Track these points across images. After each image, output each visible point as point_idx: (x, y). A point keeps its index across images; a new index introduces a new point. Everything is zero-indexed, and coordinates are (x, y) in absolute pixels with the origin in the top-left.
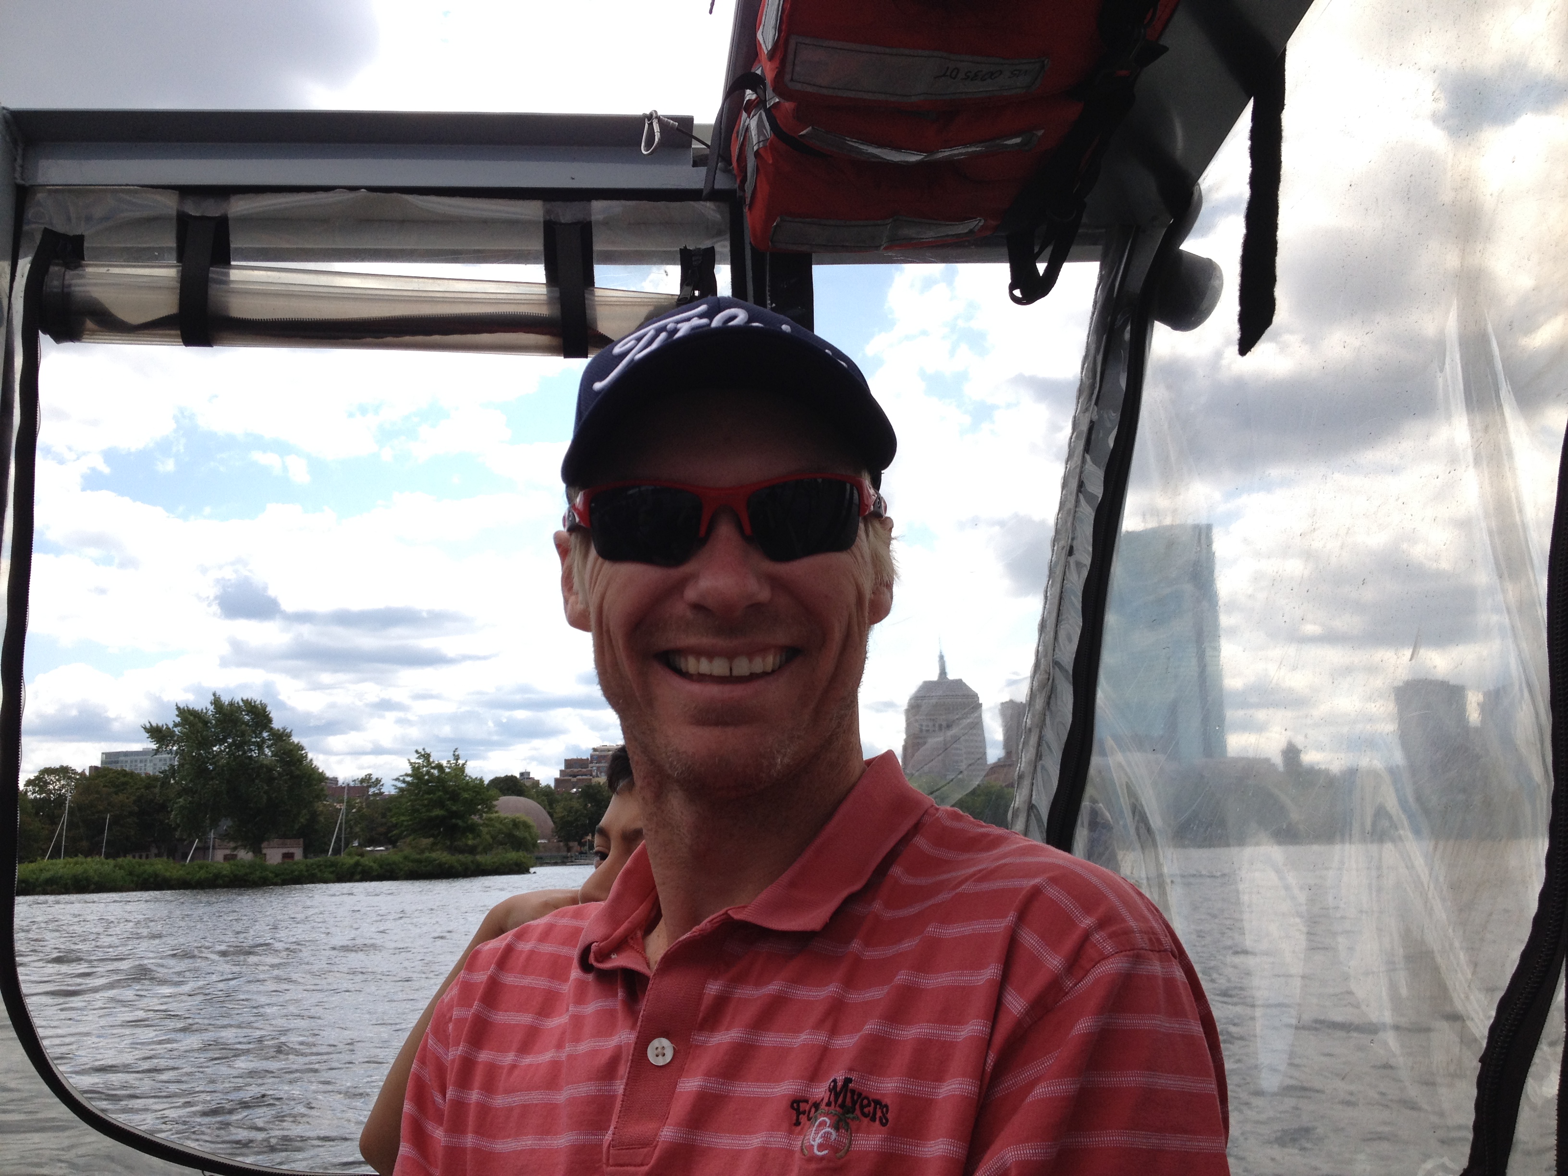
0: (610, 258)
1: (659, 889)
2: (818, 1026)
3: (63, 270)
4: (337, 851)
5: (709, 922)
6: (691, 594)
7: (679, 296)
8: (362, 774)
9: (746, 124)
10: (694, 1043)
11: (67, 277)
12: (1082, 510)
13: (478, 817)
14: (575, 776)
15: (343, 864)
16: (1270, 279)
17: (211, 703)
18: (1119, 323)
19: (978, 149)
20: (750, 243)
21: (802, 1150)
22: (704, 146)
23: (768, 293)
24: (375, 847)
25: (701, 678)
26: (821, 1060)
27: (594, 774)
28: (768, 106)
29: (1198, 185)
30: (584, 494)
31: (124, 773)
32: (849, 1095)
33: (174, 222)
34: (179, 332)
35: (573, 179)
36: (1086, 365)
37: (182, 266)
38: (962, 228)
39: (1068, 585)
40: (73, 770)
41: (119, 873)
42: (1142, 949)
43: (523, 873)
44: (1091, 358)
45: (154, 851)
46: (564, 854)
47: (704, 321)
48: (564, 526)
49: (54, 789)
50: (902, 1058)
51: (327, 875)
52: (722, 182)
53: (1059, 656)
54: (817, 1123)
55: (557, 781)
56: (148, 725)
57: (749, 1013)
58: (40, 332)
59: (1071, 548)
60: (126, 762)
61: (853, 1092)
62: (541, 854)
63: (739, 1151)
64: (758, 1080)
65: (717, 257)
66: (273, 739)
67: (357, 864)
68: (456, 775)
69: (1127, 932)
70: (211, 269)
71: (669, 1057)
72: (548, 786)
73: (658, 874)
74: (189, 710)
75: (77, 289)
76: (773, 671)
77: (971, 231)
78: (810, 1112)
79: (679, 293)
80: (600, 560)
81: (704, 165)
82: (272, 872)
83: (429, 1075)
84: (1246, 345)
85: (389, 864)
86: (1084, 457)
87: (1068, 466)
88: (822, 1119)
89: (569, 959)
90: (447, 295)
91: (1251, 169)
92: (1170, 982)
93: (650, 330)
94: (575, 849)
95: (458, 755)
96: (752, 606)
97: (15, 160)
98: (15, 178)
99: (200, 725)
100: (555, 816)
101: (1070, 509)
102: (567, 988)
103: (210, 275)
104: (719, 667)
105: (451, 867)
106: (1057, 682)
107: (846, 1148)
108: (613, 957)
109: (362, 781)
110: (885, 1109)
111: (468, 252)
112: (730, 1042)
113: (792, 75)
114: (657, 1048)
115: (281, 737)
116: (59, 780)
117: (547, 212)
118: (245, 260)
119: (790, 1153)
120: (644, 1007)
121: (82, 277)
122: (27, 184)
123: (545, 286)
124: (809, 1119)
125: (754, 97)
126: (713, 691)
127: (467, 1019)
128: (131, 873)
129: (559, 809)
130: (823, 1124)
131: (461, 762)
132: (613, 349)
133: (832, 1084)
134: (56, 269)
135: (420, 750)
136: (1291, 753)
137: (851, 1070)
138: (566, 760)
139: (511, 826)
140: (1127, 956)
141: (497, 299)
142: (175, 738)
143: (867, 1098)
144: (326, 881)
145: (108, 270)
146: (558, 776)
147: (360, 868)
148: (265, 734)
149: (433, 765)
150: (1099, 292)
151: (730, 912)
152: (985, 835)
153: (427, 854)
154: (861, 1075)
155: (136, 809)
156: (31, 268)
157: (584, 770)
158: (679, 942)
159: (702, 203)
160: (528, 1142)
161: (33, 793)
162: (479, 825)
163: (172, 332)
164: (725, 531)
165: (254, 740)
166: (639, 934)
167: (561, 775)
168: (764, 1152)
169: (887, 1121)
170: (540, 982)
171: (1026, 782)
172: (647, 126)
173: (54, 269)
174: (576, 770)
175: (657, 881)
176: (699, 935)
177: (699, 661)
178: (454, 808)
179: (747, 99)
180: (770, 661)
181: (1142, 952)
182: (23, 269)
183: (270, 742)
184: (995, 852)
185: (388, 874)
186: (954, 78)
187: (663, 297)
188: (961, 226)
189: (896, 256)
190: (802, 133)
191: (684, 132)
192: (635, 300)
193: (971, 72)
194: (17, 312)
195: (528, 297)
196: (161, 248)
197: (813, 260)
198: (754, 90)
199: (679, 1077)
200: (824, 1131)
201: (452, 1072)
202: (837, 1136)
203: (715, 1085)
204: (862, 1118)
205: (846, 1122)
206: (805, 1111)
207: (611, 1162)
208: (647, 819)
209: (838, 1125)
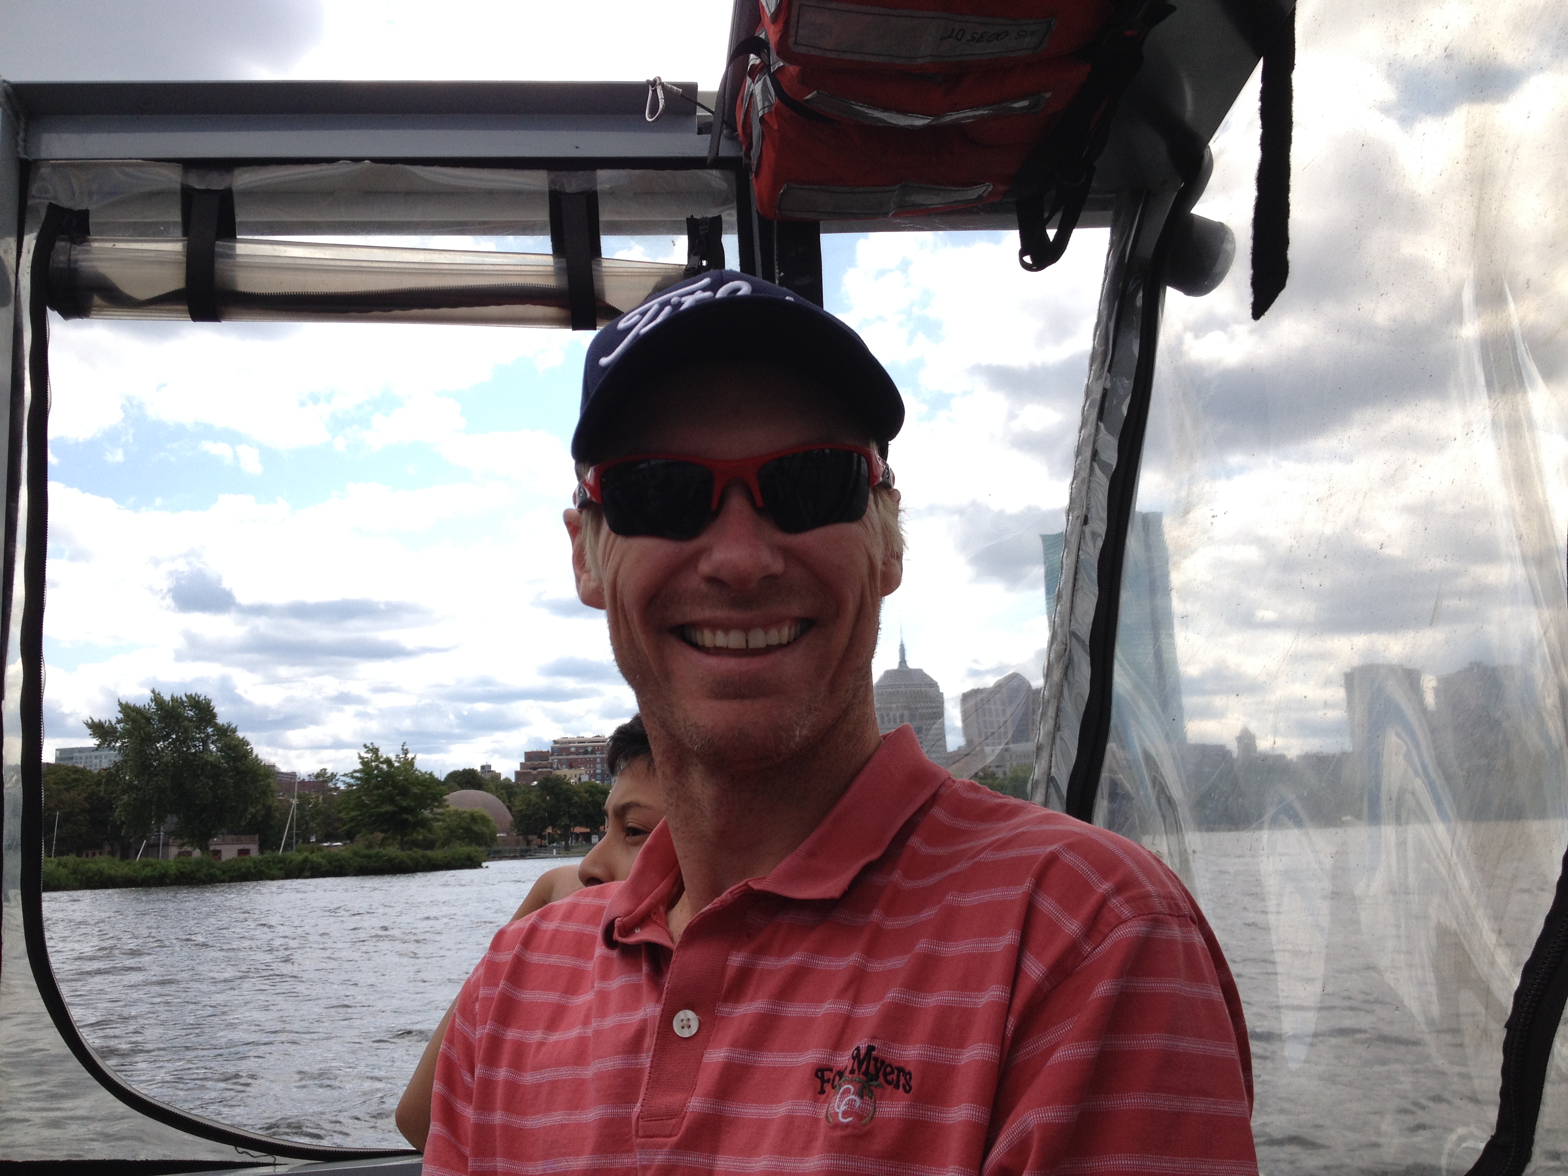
0: (617, 229)
1: (681, 863)
2: (840, 995)
3: (69, 245)
4: (288, 846)
5: (730, 893)
6: (705, 567)
7: (687, 266)
8: (315, 769)
9: (751, 90)
10: (719, 1014)
11: (73, 253)
12: (1097, 480)
13: (428, 811)
14: (535, 769)
15: (291, 861)
16: (1283, 241)
17: (152, 700)
18: (1131, 287)
19: (985, 112)
20: (757, 211)
21: (827, 1117)
22: (710, 114)
23: (776, 262)
24: (332, 842)
25: (718, 651)
26: (843, 1031)
27: (555, 766)
28: (772, 71)
29: (1209, 147)
30: (595, 469)
31: (76, 770)
32: (872, 1062)
33: (179, 196)
34: (186, 308)
35: (577, 148)
36: (1098, 333)
37: (188, 241)
38: (973, 193)
39: (1083, 555)
42: (1160, 913)
43: (475, 867)
44: (1103, 324)
45: (107, 848)
46: (525, 847)
47: (708, 294)
48: (575, 503)
50: (924, 1026)
51: (275, 872)
52: (726, 150)
53: (1074, 627)
54: (841, 1091)
55: (517, 774)
56: (90, 721)
57: (772, 984)
58: (48, 308)
59: (1086, 518)
60: (81, 758)
61: (876, 1059)
62: (500, 848)
63: (766, 1120)
64: (782, 1051)
65: (724, 226)
66: (218, 735)
67: (306, 860)
68: (405, 769)
69: (1147, 896)
70: (217, 242)
71: (694, 1029)
72: (507, 780)
73: (680, 848)
74: (131, 706)
75: (85, 264)
76: (789, 643)
77: (980, 197)
78: (834, 1080)
79: (686, 263)
80: (613, 535)
81: (709, 132)
82: (220, 869)
83: (456, 1055)
84: (1259, 309)
85: (337, 861)
86: (1097, 426)
87: (1082, 435)
88: (846, 1086)
89: (593, 938)
90: (454, 267)
91: (1261, 130)
92: (1189, 947)
93: (655, 304)
94: (535, 842)
95: (407, 750)
96: (765, 578)
97: (18, 133)
98: (18, 152)
99: (144, 721)
100: (513, 809)
101: (1084, 479)
103: (216, 249)
104: (735, 640)
105: (402, 862)
106: (1073, 652)
107: (870, 1115)
108: (637, 931)
109: (318, 776)
110: (908, 1077)
111: (473, 223)
112: (756, 1013)
113: (796, 38)
114: (682, 1020)
115: (225, 733)
117: (552, 182)
118: (249, 234)
119: (816, 1121)
120: (668, 981)
121: (87, 252)
122: (31, 158)
123: (551, 257)
124: (833, 1087)
125: (758, 61)
126: (730, 664)
127: (493, 999)
129: (517, 802)
130: (847, 1091)
131: (410, 756)
132: (617, 323)
133: (855, 1052)
134: (62, 244)
135: (369, 745)
136: (1246, 739)
137: (874, 1038)
138: (526, 753)
139: (469, 820)
140: (1144, 920)
141: (503, 271)
142: (118, 735)
143: (890, 1065)
144: (273, 878)
145: (114, 245)
146: (519, 769)
148: (210, 730)
149: (381, 760)
150: (1110, 258)
151: (750, 883)
152: (1003, 805)
153: (376, 850)
154: (884, 1043)
155: (87, 806)
156: (36, 243)
157: (545, 762)
158: (701, 914)
159: (708, 172)
160: (557, 1118)
162: (429, 820)
163: (180, 307)
164: (737, 504)
165: (197, 736)
166: (662, 909)
167: (521, 768)
168: (790, 1120)
169: (910, 1088)
170: (565, 961)
171: (1045, 754)
172: (650, 92)
173: (60, 244)
174: (536, 763)
176: (721, 905)
177: (714, 634)
178: (404, 804)
179: (751, 63)
180: (785, 633)
181: (1161, 916)
182: (29, 244)
183: (214, 738)
184: (1014, 821)
185: (337, 870)
186: (960, 40)
187: (671, 267)
188: (970, 192)
189: (904, 223)
190: (807, 97)
191: (688, 99)
192: (642, 270)
193: (977, 33)
194: (24, 288)
195: (535, 268)
196: (166, 223)
197: (821, 228)
198: (758, 54)
199: (705, 1049)
200: (848, 1098)
201: (479, 1051)
202: (863, 1103)
203: (741, 1056)
204: (886, 1085)
205: (870, 1089)
206: (830, 1079)
207: (641, 1133)
208: (667, 794)
209: (862, 1092)
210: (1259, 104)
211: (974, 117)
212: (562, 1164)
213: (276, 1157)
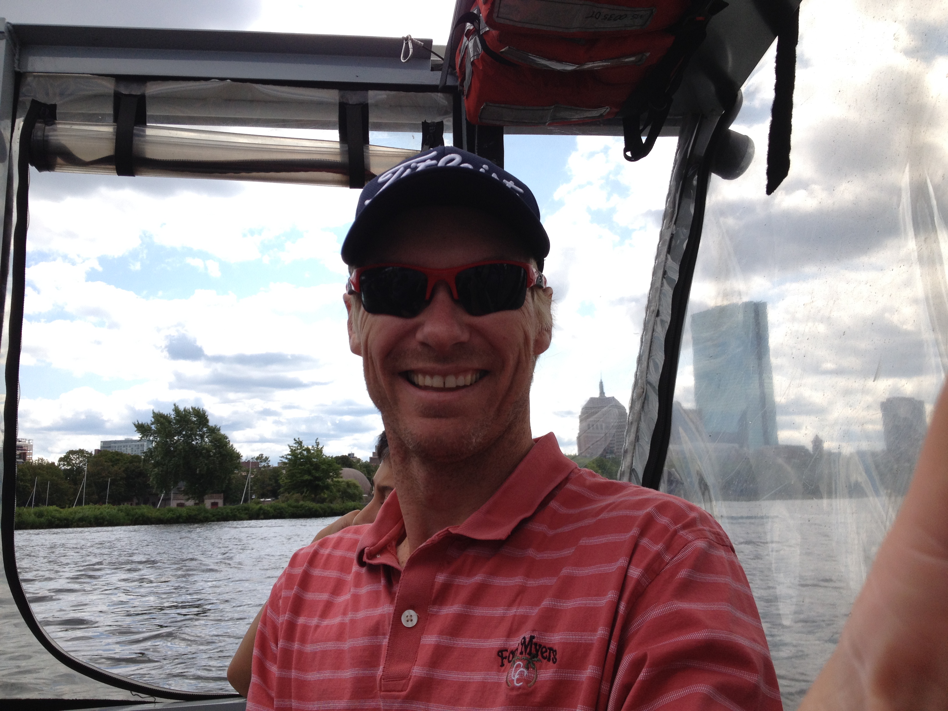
0: (379, 127)
1: (404, 517)
3: (44, 126)
4: (246, 501)
5: (437, 535)
6: (420, 336)
8: (257, 454)
9: (466, 45)
10: (430, 612)
11: (46, 130)
12: (665, 289)
13: (330, 480)
15: (251, 509)
16: (787, 148)
17: (173, 410)
18: (690, 173)
19: (609, 64)
20: (466, 119)
21: (507, 682)
22: (440, 59)
24: (266, 499)
25: (425, 388)
28: (481, 33)
29: (742, 89)
30: (357, 271)
31: (117, 454)
32: (533, 646)
33: (112, 99)
34: (115, 167)
35: (358, 77)
36: (669, 200)
37: (117, 125)
38: (595, 113)
39: (655, 334)
40: (87, 452)
41: (122, 514)
44: (672, 195)
45: (135, 501)
47: (434, 162)
48: (347, 290)
49: (76, 463)
50: (564, 620)
51: (243, 516)
52: (450, 82)
53: (650, 378)
54: (515, 666)
56: (136, 423)
57: (464, 594)
58: (29, 165)
59: (658, 311)
60: (115, 447)
61: (536, 644)
63: (466, 682)
65: (445, 128)
66: (209, 432)
67: (260, 509)
68: (318, 454)
70: (135, 127)
71: (415, 622)
72: (366, 462)
73: (404, 508)
74: (160, 414)
75: (52, 138)
76: (471, 385)
77: (601, 115)
78: (509, 657)
79: (421, 150)
80: (366, 313)
81: (440, 70)
83: (269, 633)
84: (771, 188)
85: (279, 509)
86: (666, 256)
87: (657, 261)
88: (518, 663)
89: (351, 560)
91: (776, 81)
93: (402, 167)
95: (318, 443)
96: (456, 344)
97: (15, 55)
98: (14, 67)
99: (167, 424)
102: (350, 578)
103: (135, 131)
104: (437, 382)
105: (316, 511)
106: (648, 394)
107: (534, 680)
108: (378, 556)
110: (555, 653)
111: (293, 121)
112: (454, 613)
113: (498, 13)
114: (407, 616)
115: (214, 431)
116: (78, 458)
117: (342, 97)
118: (155, 123)
119: (499, 684)
120: (397, 589)
121: (55, 130)
122: (22, 71)
123: (338, 143)
124: (509, 662)
125: (472, 27)
126: (434, 396)
127: (290, 598)
128: (128, 515)
130: (518, 666)
131: (320, 447)
132: (379, 180)
133: (523, 640)
134: (39, 125)
135: (297, 439)
136: (817, 442)
137: (534, 630)
139: (346, 486)
142: (152, 432)
143: (545, 647)
145: (71, 127)
147: (262, 512)
148: (205, 429)
149: (304, 448)
150: (678, 155)
151: (449, 529)
153: (301, 503)
154: (540, 633)
155: (125, 475)
156: (24, 124)
158: (419, 549)
159: (436, 94)
160: (327, 674)
161: (63, 466)
162: (331, 485)
163: (111, 167)
164: (442, 296)
165: (198, 433)
166: (394, 543)
168: (483, 684)
169: (556, 660)
170: (333, 574)
171: (629, 455)
172: (404, 44)
173: (38, 125)
175: (403, 511)
176: (432, 543)
177: (425, 378)
178: (317, 475)
179: (468, 29)
180: (469, 378)
182: (19, 125)
183: (208, 434)
185: (279, 515)
186: (598, 19)
187: (411, 151)
188: (596, 112)
189: (555, 130)
190: (503, 50)
191: (427, 49)
192: (394, 153)
193: (608, 15)
194: (15, 151)
195: (329, 150)
196: (103, 114)
197: (504, 131)
198: (472, 23)
199: (422, 634)
200: (519, 670)
201: (281, 631)
202: (528, 673)
203: (445, 641)
204: (543, 660)
205: (533, 663)
206: (506, 656)
207: (383, 689)
208: (396, 474)
209: (528, 666)
210: (775, 65)
211: (603, 66)
212: (331, 704)
213: (156, 698)
